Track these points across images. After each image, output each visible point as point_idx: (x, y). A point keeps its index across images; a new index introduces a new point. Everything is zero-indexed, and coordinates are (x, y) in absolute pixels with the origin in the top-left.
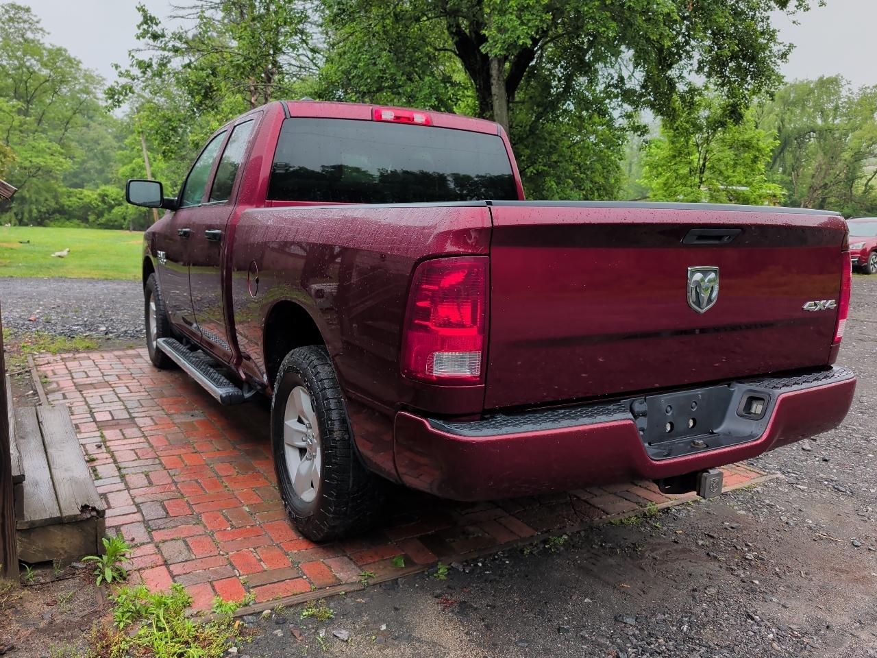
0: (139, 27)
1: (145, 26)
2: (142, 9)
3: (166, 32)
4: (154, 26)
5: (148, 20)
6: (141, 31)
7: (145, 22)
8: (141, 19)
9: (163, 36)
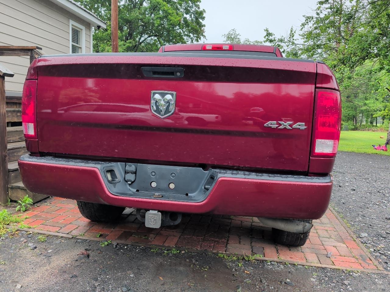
0: (265, 37)
1: (267, 37)
2: (267, 30)
3: (276, 39)
4: (270, 37)
5: (269, 34)
6: (266, 39)
7: (267, 36)
8: (265, 34)
9: (275, 40)
